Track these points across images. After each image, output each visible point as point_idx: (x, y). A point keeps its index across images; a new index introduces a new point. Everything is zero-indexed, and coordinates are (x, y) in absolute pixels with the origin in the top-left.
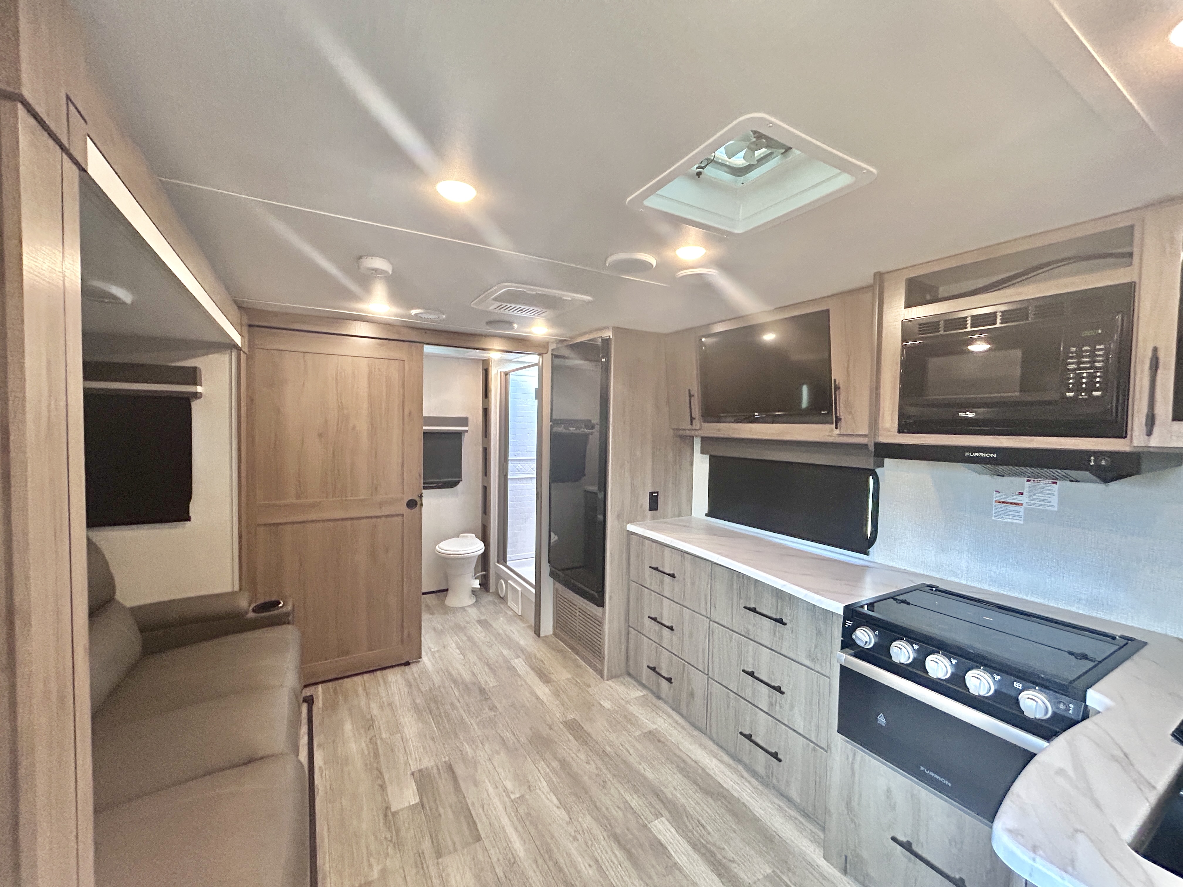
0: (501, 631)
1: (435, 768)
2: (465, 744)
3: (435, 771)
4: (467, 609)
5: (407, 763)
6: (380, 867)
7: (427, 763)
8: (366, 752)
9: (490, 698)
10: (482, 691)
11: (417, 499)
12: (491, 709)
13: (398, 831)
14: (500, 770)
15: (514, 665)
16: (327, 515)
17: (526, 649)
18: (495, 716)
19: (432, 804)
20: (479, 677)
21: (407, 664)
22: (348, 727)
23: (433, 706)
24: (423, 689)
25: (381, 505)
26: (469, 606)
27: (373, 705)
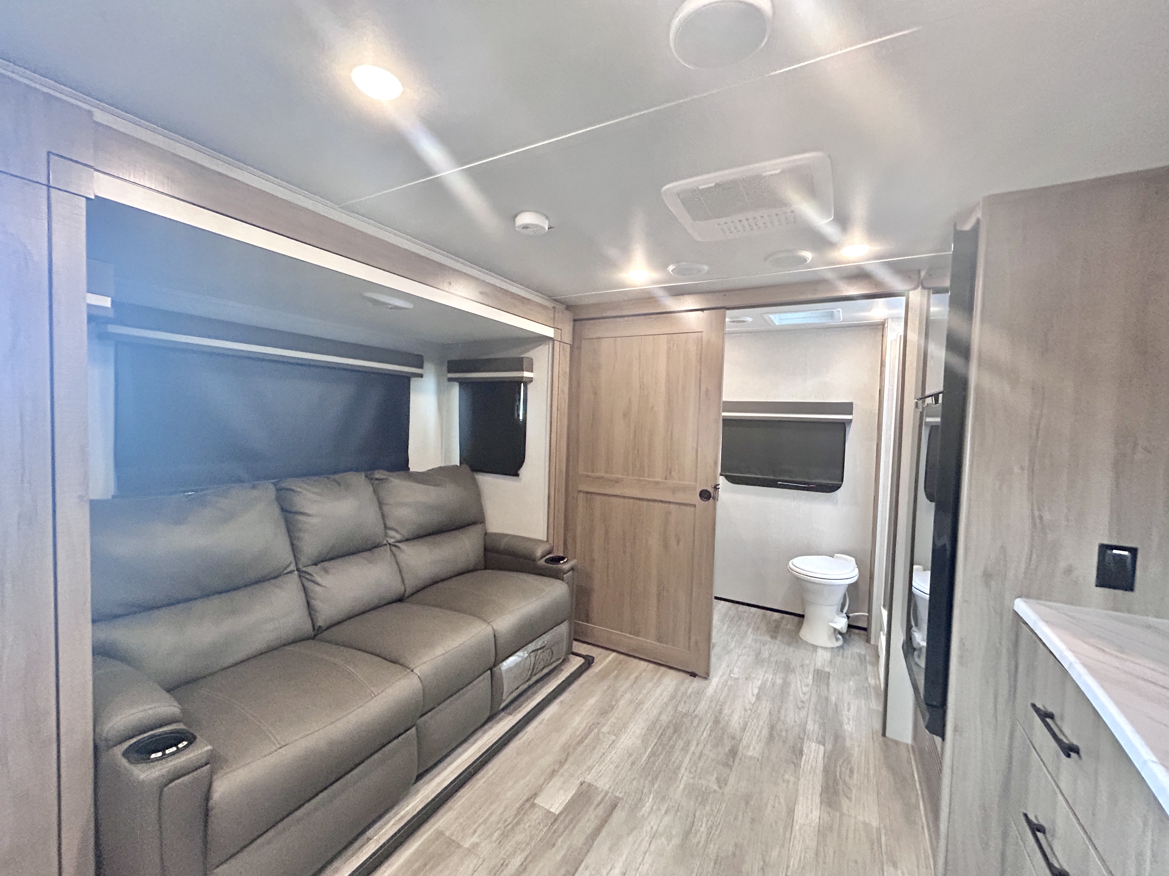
0: (833, 698)
1: (603, 794)
2: (652, 796)
3: (599, 798)
4: (819, 650)
5: (590, 769)
6: (478, 840)
7: (603, 784)
8: (578, 733)
9: (731, 767)
10: (733, 753)
11: (711, 490)
12: (718, 780)
13: (518, 823)
14: (648, 859)
15: (805, 750)
16: (628, 492)
17: (844, 739)
18: (715, 791)
19: (562, 828)
20: (747, 734)
21: (693, 675)
22: (592, 701)
23: (671, 730)
24: (679, 709)
25: (674, 490)
26: (825, 648)
27: (628, 696)
